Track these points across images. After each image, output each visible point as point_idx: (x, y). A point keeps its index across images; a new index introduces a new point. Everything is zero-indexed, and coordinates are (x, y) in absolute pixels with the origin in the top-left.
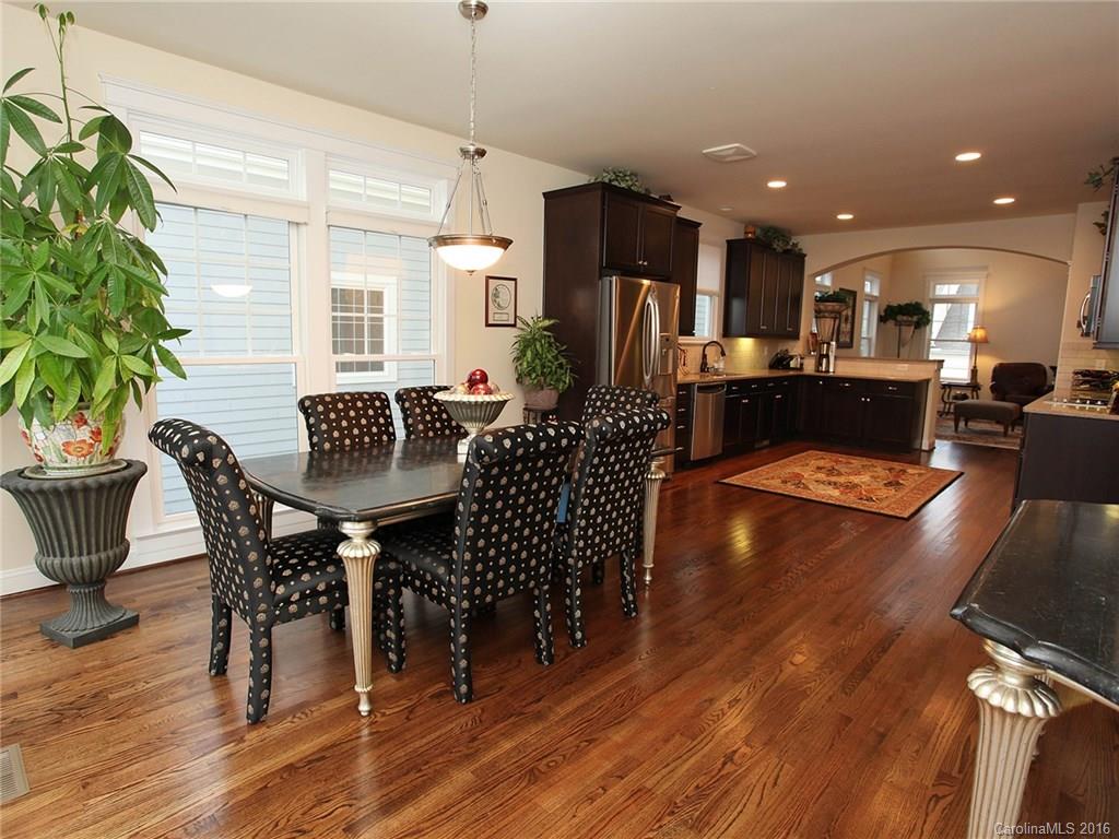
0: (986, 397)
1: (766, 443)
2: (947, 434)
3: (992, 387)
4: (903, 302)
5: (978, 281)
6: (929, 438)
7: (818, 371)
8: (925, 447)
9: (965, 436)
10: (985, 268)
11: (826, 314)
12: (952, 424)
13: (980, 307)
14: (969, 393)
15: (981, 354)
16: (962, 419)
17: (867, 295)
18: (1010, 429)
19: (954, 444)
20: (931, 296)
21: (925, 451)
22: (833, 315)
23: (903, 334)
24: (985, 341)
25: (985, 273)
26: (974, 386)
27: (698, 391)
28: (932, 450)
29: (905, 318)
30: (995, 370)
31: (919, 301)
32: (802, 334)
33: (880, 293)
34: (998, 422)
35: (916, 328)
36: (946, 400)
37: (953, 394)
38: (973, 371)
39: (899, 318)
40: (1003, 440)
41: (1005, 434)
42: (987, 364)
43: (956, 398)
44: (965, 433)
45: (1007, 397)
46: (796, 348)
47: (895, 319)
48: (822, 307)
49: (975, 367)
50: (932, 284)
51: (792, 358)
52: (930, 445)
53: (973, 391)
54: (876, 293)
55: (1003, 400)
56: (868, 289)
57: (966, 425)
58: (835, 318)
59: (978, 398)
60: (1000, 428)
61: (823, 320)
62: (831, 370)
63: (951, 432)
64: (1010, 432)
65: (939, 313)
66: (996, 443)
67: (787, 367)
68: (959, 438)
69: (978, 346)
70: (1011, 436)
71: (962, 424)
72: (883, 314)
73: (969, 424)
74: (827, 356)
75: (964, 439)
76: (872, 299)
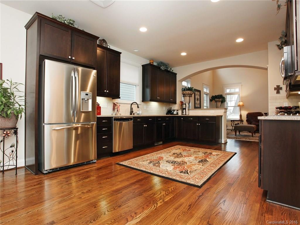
0: (245, 123)
1: (161, 143)
2: (233, 137)
3: (247, 120)
4: (217, 94)
5: (239, 87)
6: (224, 138)
7: (182, 114)
8: (223, 142)
9: (239, 137)
10: (241, 83)
11: (187, 95)
12: (234, 133)
13: (241, 95)
14: (240, 123)
15: (242, 110)
16: (238, 131)
17: (205, 92)
18: (254, 134)
19: (235, 140)
20: (225, 93)
21: (223, 144)
22: (189, 95)
23: (218, 105)
24: (243, 106)
25: (241, 85)
26: (241, 120)
27: (114, 120)
28: (226, 143)
29: (218, 99)
30: (247, 115)
31: (222, 94)
32: (177, 102)
33: (209, 92)
34: (250, 132)
35: (221, 103)
36: (233, 125)
37: (235, 123)
38: (240, 116)
39: (216, 99)
40: (252, 138)
41: (252, 136)
42: (245, 113)
43: (236, 124)
44: (239, 136)
45: (252, 123)
46: (176, 107)
47: (215, 100)
48: (185, 93)
49: (241, 114)
50: (225, 89)
51: (174, 110)
52: (225, 141)
53: (241, 122)
54: (208, 92)
55: (251, 124)
56: (205, 90)
57: (239, 133)
58: (190, 97)
59: (243, 124)
60: (250, 134)
61: (185, 97)
62: (187, 114)
63: (234, 136)
64: (254, 135)
65: (228, 98)
66: (249, 139)
67: (173, 114)
68: (236, 138)
69: (241, 107)
70: (254, 137)
71: (238, 133)
72: (211, 99)
73: (240, 133)
74: (185, 109)
75: (238, 138)
76: (207, 94)
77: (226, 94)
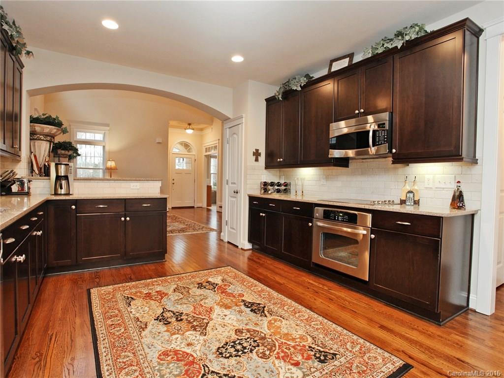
5: (103, 132)
11: (42, 137)
20: (75, 139)
24: (116, 168)
32: (24, 155)
35: (69, 160)
39: (59, 152)
48: (38, 129)
50: (75, 131)
69: (112, 172)
74: (66, 177)
77: (75, 141)
